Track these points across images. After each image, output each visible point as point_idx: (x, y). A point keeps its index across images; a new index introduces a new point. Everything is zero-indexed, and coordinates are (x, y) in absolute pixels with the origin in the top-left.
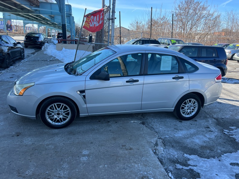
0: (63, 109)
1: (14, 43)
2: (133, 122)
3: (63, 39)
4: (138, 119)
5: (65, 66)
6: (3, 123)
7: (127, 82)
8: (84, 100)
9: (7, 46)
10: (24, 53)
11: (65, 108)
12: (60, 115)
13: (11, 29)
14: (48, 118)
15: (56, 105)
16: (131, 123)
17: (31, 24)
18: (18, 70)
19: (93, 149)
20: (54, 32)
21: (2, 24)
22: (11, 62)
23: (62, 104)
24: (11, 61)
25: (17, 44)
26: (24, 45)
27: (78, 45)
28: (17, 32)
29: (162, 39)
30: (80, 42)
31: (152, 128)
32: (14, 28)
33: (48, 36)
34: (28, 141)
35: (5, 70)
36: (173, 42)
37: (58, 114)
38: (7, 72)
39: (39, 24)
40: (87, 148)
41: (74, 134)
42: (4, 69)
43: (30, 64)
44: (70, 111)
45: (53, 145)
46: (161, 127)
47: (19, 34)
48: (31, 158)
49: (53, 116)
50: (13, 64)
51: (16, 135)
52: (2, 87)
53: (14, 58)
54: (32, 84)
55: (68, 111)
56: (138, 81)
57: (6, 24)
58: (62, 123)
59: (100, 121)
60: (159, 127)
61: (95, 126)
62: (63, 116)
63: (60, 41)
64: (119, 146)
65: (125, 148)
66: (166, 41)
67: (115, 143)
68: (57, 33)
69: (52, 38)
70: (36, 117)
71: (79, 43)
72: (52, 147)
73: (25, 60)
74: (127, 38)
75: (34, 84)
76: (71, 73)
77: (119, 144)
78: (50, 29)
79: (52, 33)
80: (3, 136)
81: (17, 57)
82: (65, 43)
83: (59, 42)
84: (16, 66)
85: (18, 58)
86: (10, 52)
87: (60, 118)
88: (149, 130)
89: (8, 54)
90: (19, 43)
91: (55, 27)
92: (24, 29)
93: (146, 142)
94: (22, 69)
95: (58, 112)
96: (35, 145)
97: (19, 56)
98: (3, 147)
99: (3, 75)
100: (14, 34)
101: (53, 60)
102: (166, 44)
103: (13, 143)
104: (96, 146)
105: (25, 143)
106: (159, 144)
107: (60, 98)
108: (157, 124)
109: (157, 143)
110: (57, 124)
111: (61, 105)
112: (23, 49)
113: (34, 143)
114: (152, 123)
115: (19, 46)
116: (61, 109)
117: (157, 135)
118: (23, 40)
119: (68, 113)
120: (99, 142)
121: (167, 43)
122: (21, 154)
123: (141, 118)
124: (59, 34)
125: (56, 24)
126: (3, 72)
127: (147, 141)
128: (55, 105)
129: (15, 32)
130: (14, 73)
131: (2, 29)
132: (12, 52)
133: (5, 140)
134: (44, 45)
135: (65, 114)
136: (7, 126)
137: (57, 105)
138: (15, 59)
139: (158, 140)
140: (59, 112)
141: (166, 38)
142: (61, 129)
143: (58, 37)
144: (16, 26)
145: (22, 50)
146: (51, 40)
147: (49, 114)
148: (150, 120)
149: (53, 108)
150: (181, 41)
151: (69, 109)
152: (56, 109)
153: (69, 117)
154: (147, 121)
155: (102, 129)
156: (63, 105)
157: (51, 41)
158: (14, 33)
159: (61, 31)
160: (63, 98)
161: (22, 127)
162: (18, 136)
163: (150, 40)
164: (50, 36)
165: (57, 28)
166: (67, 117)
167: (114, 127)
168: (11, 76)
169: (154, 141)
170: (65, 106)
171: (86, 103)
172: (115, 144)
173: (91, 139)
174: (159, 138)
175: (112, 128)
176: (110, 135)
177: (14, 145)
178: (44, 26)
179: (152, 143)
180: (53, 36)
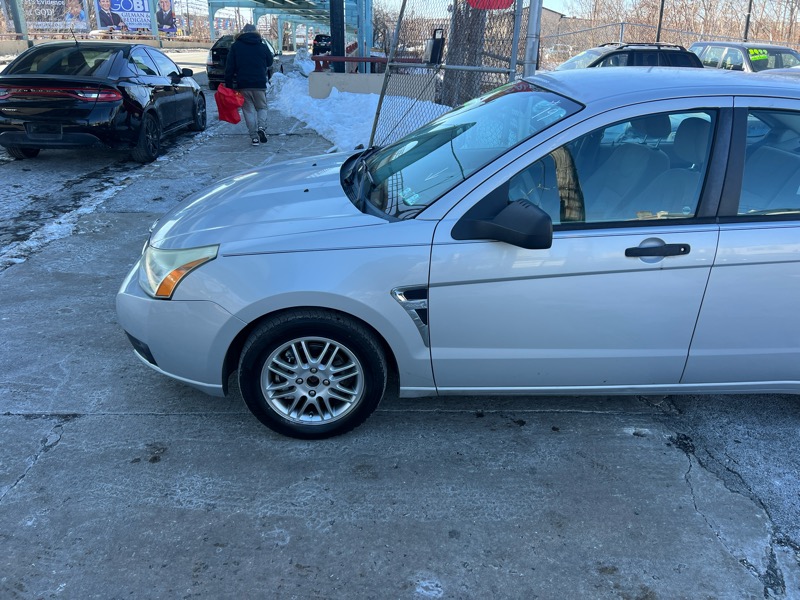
0: (334, 364)
1: (173, 75)
2: (631, 431)
3: (333, 54)
4: (655, 420)
5: (344, 167)
6: (107, 391)
7: (630, 253)
8: (421, 330)
9: (150, 86)
10: (204, 107)
11: (342, 359)
12: (320, 385)
13: (173, 28)
14: (271, 395)
15: (303, 343)
16: (625, 437)
17: (233, 8)
18: (182, 169)
19: (463, 570)
20: (304, 33)
21: (144, 11)
22: (162, 141)
23: (329, 342)
24: (161, 137)
25: (182, 76)
26: (207, 81)
27: (387, 76)
28: (190, 37)
29: (709, 48)
30: (396, 64)
31: (731, 477)
32: (181, 22)
33: (285, 48)
34: (192, 490)
35: (142, 170)
36: (757, 58)
37: (313, 382)
38: (147, 177)
39: (257, 6)
40: (434, 564)
41: (375, 476)
42: (140, 167)
43: (220, 150)
44: (359, 372)
45: (287, 528)
46: (779, 475)
47: (196, 44)
48: (198, 589)
49: (292, 388)
50: (170, 147)
51: (150, 456)
52: (124, 235)
53: (172, 125)
54: (210, 252)
55: (352, 370)
56: (686, 249)
57: (158, 10)
58: (327, 417)
59: (480, 415)
60: (768, 470)
61: (464, 442)
62: (333, 390)
63: (321, 63)
64: (586, 569)
65: (617, 587)
66: (726, 56)
67: (561, 550)
68: (314, 36)
69: (294, 56)
70: (225, 388)
71: (390, 67)
72: (284, 540)
73: (208, 133)
74: (556, 49)
75: (215, 254)
76: (368, 203)
77: (584, 557)
78: (292, 22)
79: (298, 36)
80: (102, 456)
81: (182, 121)
82: (339, 68)
83: (318, 69)
84: (175, 155)
85: (185, 125)
86: (156, 105)
87: (320, 399)
88: (719, 485)
89: (152, 111)
90: (187, 73)
91: (306, 15)
92: (211, 25)
93: (720, 558)
94: (196, 167)
95: (312, 375)
96: (217, 516)
97: (190, 119)
98: (94, 515)
99: (131, 188)
100: (180, 44)
101: (298, 135)
102: (724, 65)
103: (135, 494)
104: (475, 555)
105: (178, 501)
106: (785, 575)
107: (321, 316)
108: (751, 452)
109: (775, 571)
110: (305, 419)
111: (324, 344)
112: (201, 93)
113: (214, 506)
114: (731, 447)
115: (188, 82)
116: (324, 362)
117: (763, 517)
118: (205, 62)
119: (354, 379)
120: (484, 534)
121: (729, 61)
122: (159, 560)
123: (666, 414)
124: (319, 38)
125: (309, 6)
126: (133, 176)
127: (724, 554)
128: (299, 346)
129: (185, 37)
130: (168, 183)
131: (146, 27)
132: (163, 106)
133: (107, 480)
134: (269, 78)
135: (342, 384)
136: (118, 410)
137: (308, 344)
138: (176, 128)
139: (777, 549)
140: (317, 375)
141: (725, 42)
142: (324, 442)
143: (317, 50)
144: (187, 16)
145: (197, 99)
146: (292, 61)
147: (277, 379)
148: (712, 429)
149: (294, 355)
150: (788, 51)
151: (355, 362)
152: (305, 361)
153: (357, 394)
154: (701, 430)
155: (494, 458)
156: (332, 347)
157: (294, 64)
158: (182, 40)
159: (326, 31)
160: (333, 318)
161: (173, 419)
162: (155, 459)
163: (659, 51)
164: (291, 49)
165: (312, 19)
166: (348, 396)
167: (550, 453)
168: (157, 195)
169: (755, 555)
170: (340, 350)
171: (428, 344)
172: (562, 556)
173: (448, 508)
174: (780, 542)
175: (539, 460)
176: (533, 497)
177: (136, 506)
178: (271, 13)
179: (749, 566)
180: (299, 47)
